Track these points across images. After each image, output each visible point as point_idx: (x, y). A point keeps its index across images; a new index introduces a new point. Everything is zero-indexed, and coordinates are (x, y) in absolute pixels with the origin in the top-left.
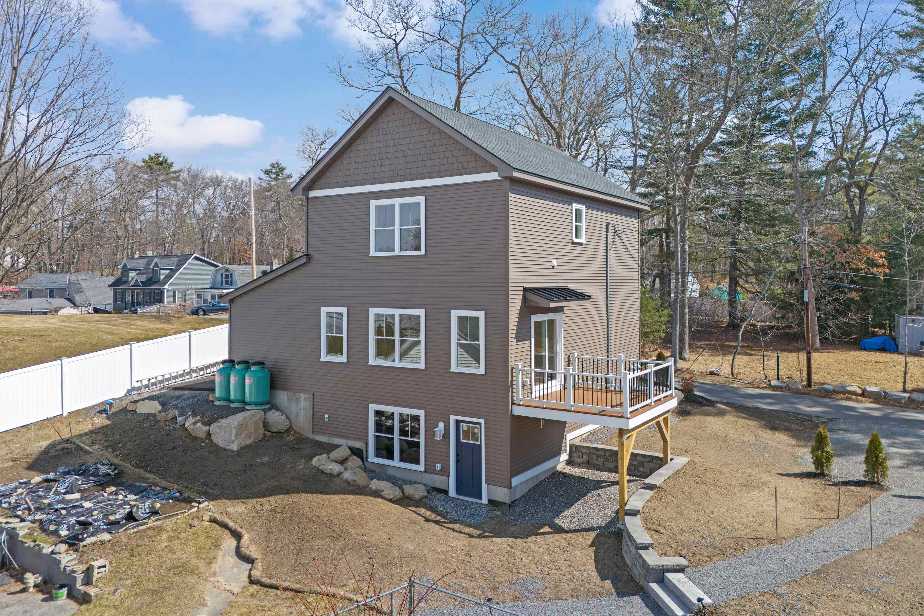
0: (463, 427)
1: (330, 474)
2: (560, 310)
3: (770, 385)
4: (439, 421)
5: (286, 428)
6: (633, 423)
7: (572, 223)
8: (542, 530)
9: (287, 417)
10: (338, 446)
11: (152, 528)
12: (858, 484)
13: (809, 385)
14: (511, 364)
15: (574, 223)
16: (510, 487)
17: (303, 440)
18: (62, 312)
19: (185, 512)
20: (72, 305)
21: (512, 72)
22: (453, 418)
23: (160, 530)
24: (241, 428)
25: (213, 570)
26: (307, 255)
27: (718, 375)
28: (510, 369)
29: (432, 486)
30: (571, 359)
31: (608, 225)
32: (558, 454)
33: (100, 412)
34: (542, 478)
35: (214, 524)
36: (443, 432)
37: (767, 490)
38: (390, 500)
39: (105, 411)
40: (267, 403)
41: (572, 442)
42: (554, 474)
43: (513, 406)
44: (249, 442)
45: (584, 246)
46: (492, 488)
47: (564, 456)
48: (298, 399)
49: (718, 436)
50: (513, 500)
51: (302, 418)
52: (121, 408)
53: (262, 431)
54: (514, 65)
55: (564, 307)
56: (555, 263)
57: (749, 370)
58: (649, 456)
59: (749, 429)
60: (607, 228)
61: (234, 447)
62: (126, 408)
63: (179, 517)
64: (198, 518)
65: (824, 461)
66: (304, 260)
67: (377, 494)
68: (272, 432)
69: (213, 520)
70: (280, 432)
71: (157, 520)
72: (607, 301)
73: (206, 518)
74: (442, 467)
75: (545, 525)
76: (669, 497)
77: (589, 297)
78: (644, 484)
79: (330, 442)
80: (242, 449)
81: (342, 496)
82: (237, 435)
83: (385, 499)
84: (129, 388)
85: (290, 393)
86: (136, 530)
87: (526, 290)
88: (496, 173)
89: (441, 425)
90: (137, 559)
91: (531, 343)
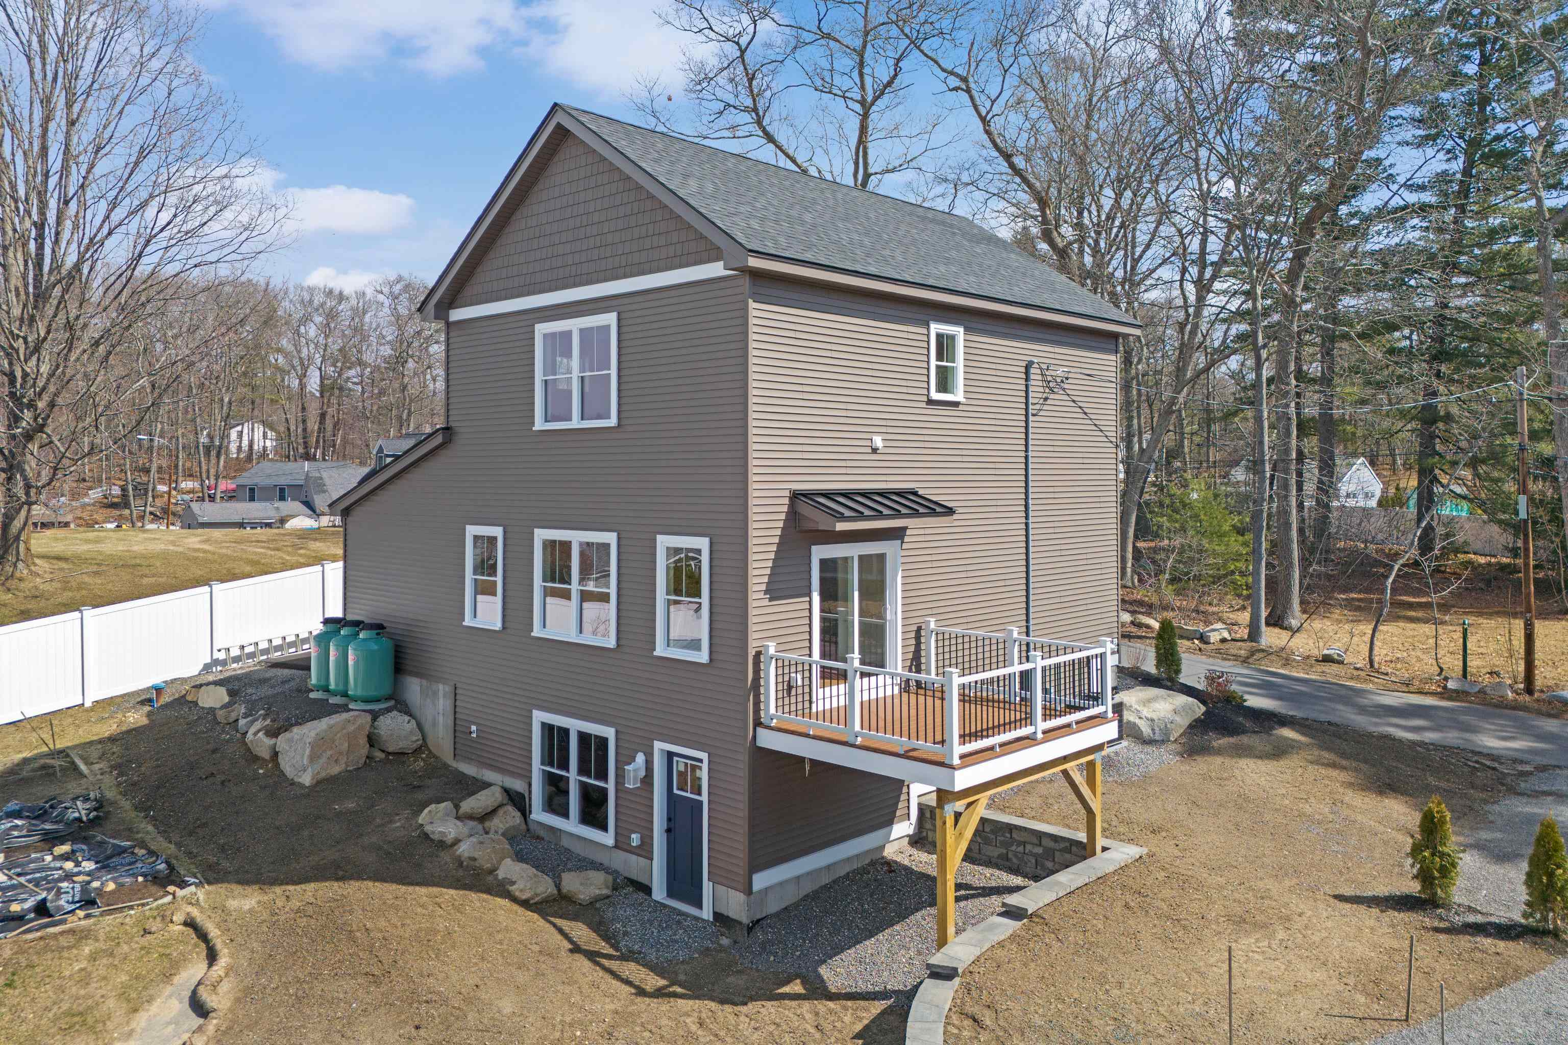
0: (679, 765)
1: (441, 841)
2: (898, 534)
3: (1445, 687)
4: (637, 752)
5: (415, 746)
6: (964, 779)
7: (928, 362)
8: (786, 989)
9: (420, 726)
10: (487, 785)
11: (72, 931)
12: (1506, 931)
13: (1529, 690)
14: (753, 646)
15: (934, 362)
16: (749, 891)
17: (437, 768)
18: (292, 524)
19: (148, 904)
20: (310, 512)
21: (956, 89)
22: (658, 745)
23: (82, 935)
24: (319, 745)
25: (133, 1025)
26: (447, 429)
27: (1341, 662)
28: (752, 653)
29: (627, 875)
30: (923, 633)
31: (1028, 368)
32: (889, 822)
33: (143, 703)
34: (842, 873)
35: (190, 931)
36: (642, 773)
37: (1281, 934)
38: (525, 904)
39: (150, 700)
40: (388, 699)
41: (924, 800)
42: (873, 863)
43: (759, 730)
44: (336, 770)
45: (961, 407)
46: (721, 889)
47: (903, 829)
48: (435, 693)
49: (1247, 799)
50: (759, 917)
51: (441, 728)
52: (177, 696)
53: (364, 749)
54: (957, 75)
55: (905, 529)
56: (878, 441)
57: (1419, 653)
58: (1063, 839)
59: (1326, 786)
60: (1027, 373)
61: (306, 779)
62: (184, 696)
63: (132, 912)
64: (163, 917)
65: (1436, 874)
66: (439, 439)
67: (502, 890)
68: (389, 753)
69: (190, 923)
70: (404, 754)
71: (87, 916)
72: (1027, 518)
73: (179, 917)
74: (642, 839)
75: (797, 976)
76: (1049, 938)
77: (950, 511)
78: (1004, 905)
79: (479, 777)
80: (319, 782)
81: (435, 890)
82: (313, 758)
83: (514, 900)
84: (209, 660)
85: (424, 682)
86: (39, 934)
87: (795, 496)
88: (721, 264)
89: (640, 758)
90: (17, 992)
91: (810, 603)
